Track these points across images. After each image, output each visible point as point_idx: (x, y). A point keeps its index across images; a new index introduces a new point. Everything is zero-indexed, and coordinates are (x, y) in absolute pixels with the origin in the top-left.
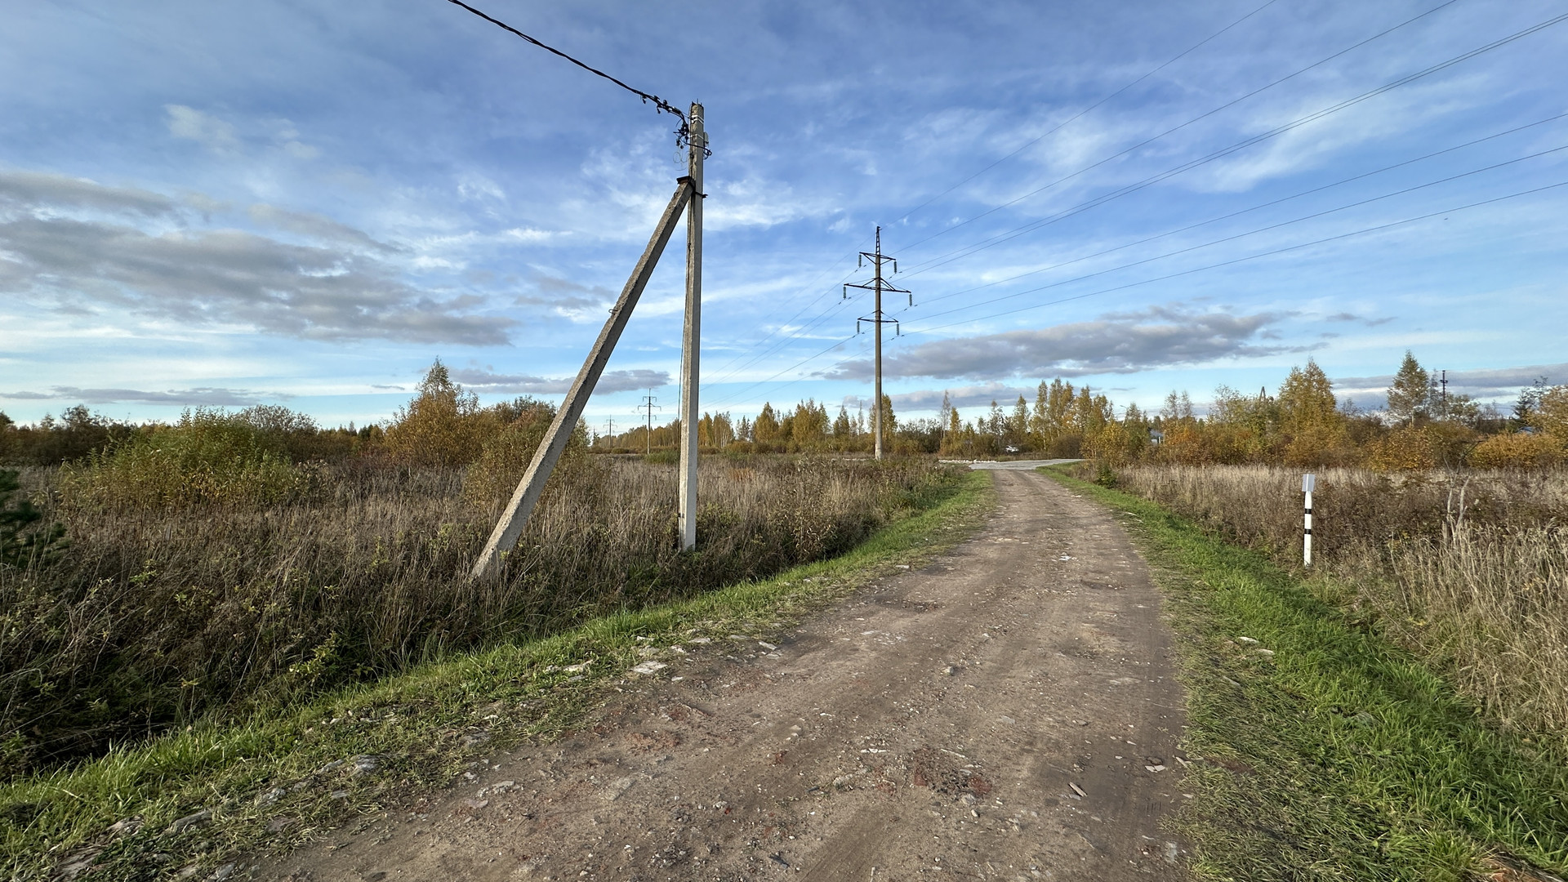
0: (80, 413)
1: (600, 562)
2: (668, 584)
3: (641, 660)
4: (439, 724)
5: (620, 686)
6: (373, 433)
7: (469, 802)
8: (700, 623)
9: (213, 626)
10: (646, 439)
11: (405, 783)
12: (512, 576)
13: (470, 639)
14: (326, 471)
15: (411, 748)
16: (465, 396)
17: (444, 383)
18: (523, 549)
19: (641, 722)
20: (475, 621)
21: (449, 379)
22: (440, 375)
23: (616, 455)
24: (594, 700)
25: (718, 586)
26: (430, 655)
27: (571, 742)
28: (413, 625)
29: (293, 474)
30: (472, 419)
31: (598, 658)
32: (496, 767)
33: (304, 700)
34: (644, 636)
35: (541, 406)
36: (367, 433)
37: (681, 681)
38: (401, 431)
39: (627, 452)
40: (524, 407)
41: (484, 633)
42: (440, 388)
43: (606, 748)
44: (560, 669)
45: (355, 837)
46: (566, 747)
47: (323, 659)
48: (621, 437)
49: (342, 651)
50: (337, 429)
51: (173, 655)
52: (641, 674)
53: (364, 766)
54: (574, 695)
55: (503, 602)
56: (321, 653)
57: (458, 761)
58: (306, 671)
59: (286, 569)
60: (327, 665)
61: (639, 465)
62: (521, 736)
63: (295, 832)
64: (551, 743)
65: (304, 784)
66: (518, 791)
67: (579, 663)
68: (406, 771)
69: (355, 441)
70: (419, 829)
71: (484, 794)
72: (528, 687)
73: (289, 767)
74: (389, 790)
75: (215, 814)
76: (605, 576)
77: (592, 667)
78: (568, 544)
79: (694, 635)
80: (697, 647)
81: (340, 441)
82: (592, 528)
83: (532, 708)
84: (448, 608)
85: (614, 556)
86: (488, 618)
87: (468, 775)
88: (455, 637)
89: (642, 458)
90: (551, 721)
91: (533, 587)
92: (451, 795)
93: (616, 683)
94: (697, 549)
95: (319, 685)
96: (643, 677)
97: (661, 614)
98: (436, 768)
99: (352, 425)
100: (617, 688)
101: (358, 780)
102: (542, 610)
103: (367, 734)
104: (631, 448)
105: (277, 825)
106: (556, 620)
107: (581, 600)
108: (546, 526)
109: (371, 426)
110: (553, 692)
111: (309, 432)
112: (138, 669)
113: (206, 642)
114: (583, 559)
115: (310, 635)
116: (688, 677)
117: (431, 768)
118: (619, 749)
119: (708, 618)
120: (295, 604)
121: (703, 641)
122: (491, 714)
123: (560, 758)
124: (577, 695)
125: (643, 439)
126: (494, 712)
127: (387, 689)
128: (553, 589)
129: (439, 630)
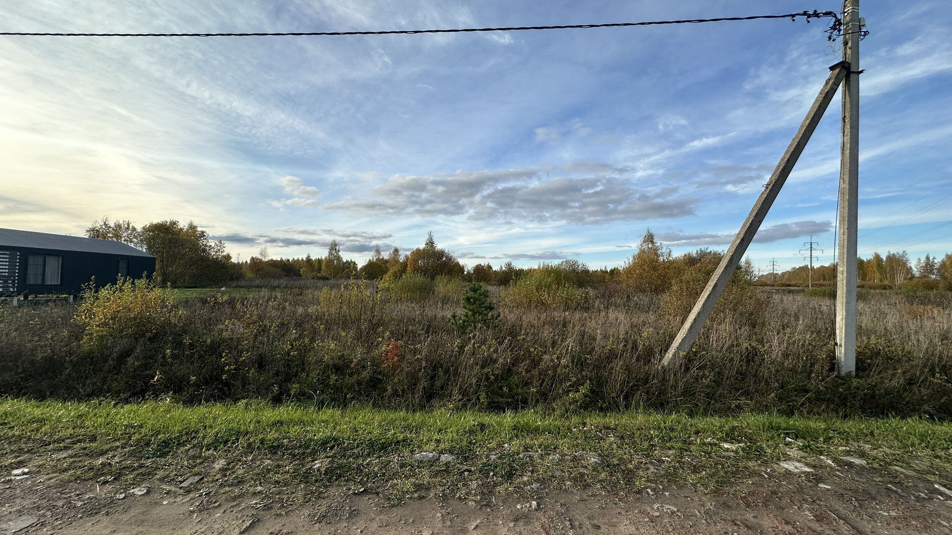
0: (509, 265)
1: (756, 371)
2: (823, 400)
3: (788, 458)
4: (635, 451)
5: (767, 473)
6: (615, 272)
7: (649, 509)
8: (856, 444)
9: (542, 365)
10: (808, 276)
11: (614, 479)
12: (687, 369)
13: (659, 403)
14: (592, 293)
15: (620, 460)
16: (664, 250)
17: (652, 242)
18: (696, 352)
19: (783, 509)
20: (662, 393)
21: (655, 241)
22: (650, 238)
23: (778, 288)
24: (742, 476)
25: (883, 414)
26: (636, 406)
27: (721, 500)
28: (627, 386)
29: (578, 293)
30: (667, 264)
31: (749, 444)
32: (667, 494)
33: (575, 412)
34: (793, 439)
35: (715, 254)
36: (612, 271)
37: (828, 490)
38: (629, 271)
39: (790, 285)
40: (703, 255)
41: (668, 401)
42: (650, 246)
43: (749, 516)
44: (717, 442)
45: (588, 498)
46: (717, 501)
47: (583, 394)
48: (784, 274)
49: (592, 391)
50: (599, 270)
51: (529, 375)
52: (787, 469)
53: (596, 460)
54: (726, 465)
55: (681, 385)
56: (583, 390)
57: (644, 479)
58: (576, 398)
59: (570, 342)
60: (586, 397)
61: (799, 298)
62: (685, 480)
63: (563, 481)
64: (706, 494)
65: (569, 458)
66: (680, 517)
67: (732, 443)
68: (615, 472)
69: (607, 276)
70: (619, 510)
71: (658, 508)
72: (693, 448)
73: (564, 444)
74: (606, 479)
75: (536, 456)
76: (760, 382)
77: (743, 449)
78: (730, 353)
79: (848, 453)
80: (851, 465)
81: (600, 276)
82: (750, 345)
83: (694, 463)
84: (646, 381)
85: (769, 368)
86: (671, 393)
87: (649, 490)
88: (650, 400)
89: (803, 291)
90: (707, 478)
91: (701, 379)
92: (638, 498)
93: (763, 469)
94: (857, 376)
95: (581, 407)
96: (788, 473)
97: (812, 424)
98: (632, 478)
99: (606, 268)
100: (763, 473)
101: (592, 466)
102: (708, 396)
103: (599, 442)
104: (793, 282)
105: (557, 474)
106: (718, 405)
107: (739, 396)
108: (713, 337)
109: (615, 268)
110: (710, 457)
111: (586, 272)
112: (518, 378)
113: (539, 372)
114: (742, 366)
115: (578, 380)
116: (837, 489)
117: (630, 476)
118: (761, 522)
119: (868, 442)
120: (573, 362)
121: (857, 461)
122: (667, 457)
123: (711, 507)
124: (729, 467)
125: (805, 276)
126: (669, 457)
127: (611, 420)
128: (718, 383)
129: (641, 393)
